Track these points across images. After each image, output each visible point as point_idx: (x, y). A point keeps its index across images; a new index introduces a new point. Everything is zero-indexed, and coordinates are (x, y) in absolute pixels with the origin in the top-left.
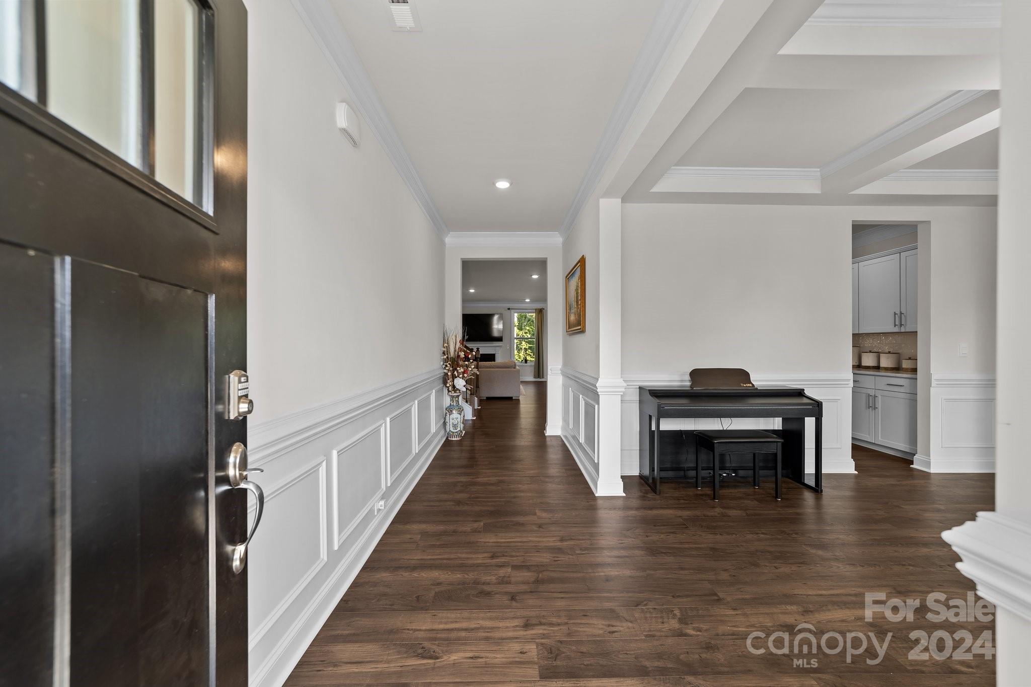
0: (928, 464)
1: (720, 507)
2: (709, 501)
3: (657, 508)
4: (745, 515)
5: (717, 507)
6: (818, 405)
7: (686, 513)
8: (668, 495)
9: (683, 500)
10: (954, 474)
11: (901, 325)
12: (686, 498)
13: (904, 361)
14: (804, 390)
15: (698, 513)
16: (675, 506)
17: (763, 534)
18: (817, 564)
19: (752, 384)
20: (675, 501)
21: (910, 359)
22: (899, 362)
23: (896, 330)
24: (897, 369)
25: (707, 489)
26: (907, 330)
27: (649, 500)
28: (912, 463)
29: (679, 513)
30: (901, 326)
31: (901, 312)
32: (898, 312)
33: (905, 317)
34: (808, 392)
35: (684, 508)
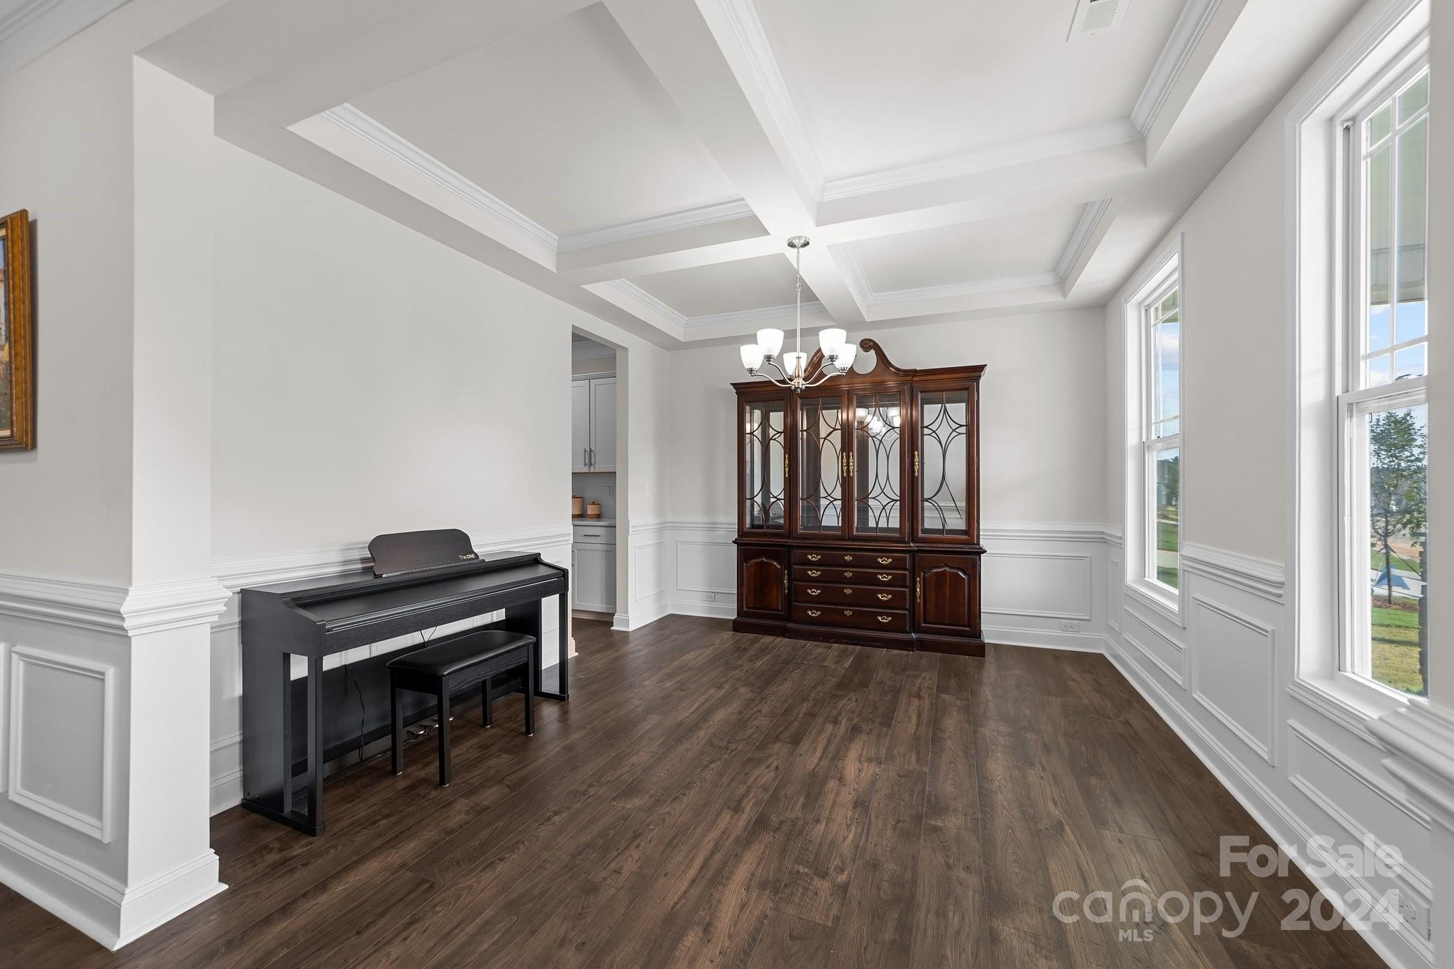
0: (627, 622)
1: (462, 796)
2: (434, 794)
3: (337, 875)
4: (507, 790)
5: (455, 801)
6: (564, 574)
7: (409, 849)
8: (343, 824)
9: (384, 818)
10: (644, 627)
11: (591, 464)
12: (387, 812)
13: (589, 506)
14: (539, 555)
15: (429, 834)
16: (377, 843)
17: (556, 814)
18: (649, 825)
19: (476, 555)
20: (366, 831)
21: (594, 503)
22: (584, 508)
23: (586, 470)
24: (598, 517)
25: (414, 768)
26: (596, 471)
27: (304, 865)
28: (611, 624)
29: (394, 857)
30: (590, 466)
31: (590, 449)
32: (588, 450)
33: (594, 454)
34: (545, 558)
35: (395, 841)
